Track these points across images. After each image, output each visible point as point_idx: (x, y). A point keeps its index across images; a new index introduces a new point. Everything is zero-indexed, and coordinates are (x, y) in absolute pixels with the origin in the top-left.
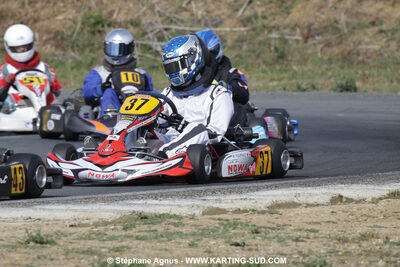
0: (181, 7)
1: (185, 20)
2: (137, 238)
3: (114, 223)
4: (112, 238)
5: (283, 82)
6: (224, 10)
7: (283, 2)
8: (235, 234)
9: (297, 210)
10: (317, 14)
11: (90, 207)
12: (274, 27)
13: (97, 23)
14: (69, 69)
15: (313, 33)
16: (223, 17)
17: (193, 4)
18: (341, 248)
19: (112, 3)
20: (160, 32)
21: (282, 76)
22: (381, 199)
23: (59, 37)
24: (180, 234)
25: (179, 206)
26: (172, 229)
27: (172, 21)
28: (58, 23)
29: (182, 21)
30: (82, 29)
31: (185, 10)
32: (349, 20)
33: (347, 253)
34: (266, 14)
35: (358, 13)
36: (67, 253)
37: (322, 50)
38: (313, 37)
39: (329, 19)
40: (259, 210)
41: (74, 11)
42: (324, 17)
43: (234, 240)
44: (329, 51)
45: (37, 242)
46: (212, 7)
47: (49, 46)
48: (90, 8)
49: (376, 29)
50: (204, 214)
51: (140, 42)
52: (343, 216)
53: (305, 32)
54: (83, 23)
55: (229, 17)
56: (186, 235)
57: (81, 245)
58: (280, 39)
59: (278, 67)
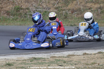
0: (40, 4)
1: (41, 8)
2: (34, 64)
3: (28, 60)
4: (28, 64)
5: (67, 24)
6: (51, 5)
7: (66, 3)
8: (59, 63)
9: (75, 57)
10: (75, 6)
11: (21, 56)
12: (64, 10)
13: (18, 8)
14: (11, 20)
15: (74, 11)
16: (51, 7)
17: (43, 4)
18: (87, 66)
19: (22, 3)
20: (34, 11)
21: (66, 22)
22: (96, 54)
23: (8, 12)
24: (45, 63)
25: (44, 56)
26: (43, 61)
27: (37, 8)
28: (8, 9)
29: (40, 8)
30: (14, 10)
31: (41, 5)
32: (83, 8)
33: (89, 68)
34: (62, 6)
35: (86, 6)
36: (17, 68)
37: (76, 16)
38: (74, 12)
39: (78, 8)
40: (65, 57)
41: (12, 6)
42: (77, 7)
43: (59, 64)
44: (78, 16)
45: (8, 65)
46: (48, 4)
47: (5, 15)
48: (16, 5)
49: (90, 10)
50: (50, 58)
51: (29, 13)
52: (87, 58)
53: (72, 11)
54: (14, 9)
55: (52, 7)
56: (47, 63)
57: (20, 66)
58: (66, 13)
59: (65, 20)
